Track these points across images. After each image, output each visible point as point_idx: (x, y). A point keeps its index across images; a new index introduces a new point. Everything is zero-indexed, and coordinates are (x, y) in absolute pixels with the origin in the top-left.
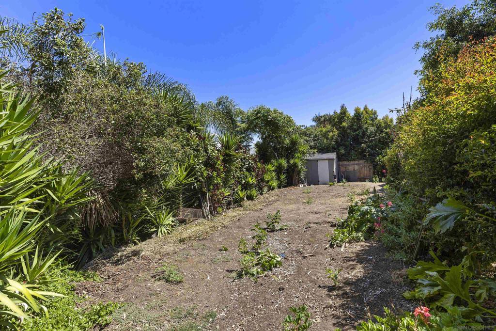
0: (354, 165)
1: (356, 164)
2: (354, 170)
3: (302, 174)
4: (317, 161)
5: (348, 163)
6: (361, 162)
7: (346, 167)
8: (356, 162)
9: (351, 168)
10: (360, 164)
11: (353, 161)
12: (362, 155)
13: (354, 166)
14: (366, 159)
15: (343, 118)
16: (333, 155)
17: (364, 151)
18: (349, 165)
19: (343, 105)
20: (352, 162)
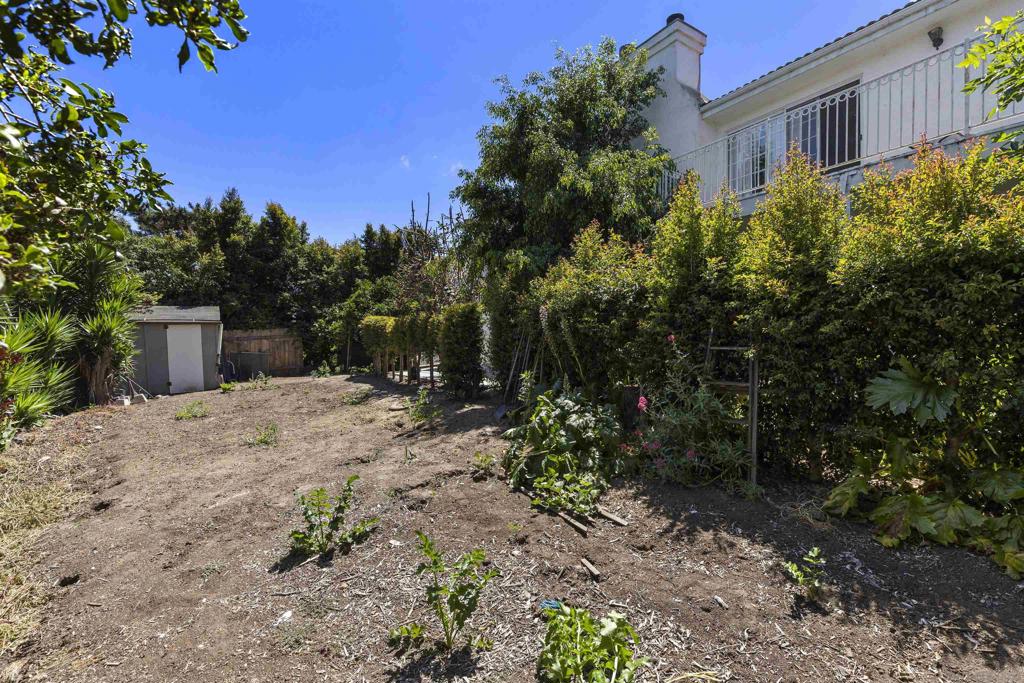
0: (261, 338)
1: (266, 338)
2: (260, 351)
3: (127, 363)
4: (166, 325)
5: (245, 335)
6: (277, 332)
7: (239, 345)
8: (266, 333)
9: (253, 347)
10: (274, 337)
11: (257, 329)
12: (280, 318)
13: (262, 341)
14: (288, 327)
15: (233, 222)
16: (212, 313)
17: (285, 307)
18: (248, 339)
19: (234, 190)
20: (256, 333)
